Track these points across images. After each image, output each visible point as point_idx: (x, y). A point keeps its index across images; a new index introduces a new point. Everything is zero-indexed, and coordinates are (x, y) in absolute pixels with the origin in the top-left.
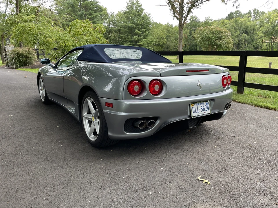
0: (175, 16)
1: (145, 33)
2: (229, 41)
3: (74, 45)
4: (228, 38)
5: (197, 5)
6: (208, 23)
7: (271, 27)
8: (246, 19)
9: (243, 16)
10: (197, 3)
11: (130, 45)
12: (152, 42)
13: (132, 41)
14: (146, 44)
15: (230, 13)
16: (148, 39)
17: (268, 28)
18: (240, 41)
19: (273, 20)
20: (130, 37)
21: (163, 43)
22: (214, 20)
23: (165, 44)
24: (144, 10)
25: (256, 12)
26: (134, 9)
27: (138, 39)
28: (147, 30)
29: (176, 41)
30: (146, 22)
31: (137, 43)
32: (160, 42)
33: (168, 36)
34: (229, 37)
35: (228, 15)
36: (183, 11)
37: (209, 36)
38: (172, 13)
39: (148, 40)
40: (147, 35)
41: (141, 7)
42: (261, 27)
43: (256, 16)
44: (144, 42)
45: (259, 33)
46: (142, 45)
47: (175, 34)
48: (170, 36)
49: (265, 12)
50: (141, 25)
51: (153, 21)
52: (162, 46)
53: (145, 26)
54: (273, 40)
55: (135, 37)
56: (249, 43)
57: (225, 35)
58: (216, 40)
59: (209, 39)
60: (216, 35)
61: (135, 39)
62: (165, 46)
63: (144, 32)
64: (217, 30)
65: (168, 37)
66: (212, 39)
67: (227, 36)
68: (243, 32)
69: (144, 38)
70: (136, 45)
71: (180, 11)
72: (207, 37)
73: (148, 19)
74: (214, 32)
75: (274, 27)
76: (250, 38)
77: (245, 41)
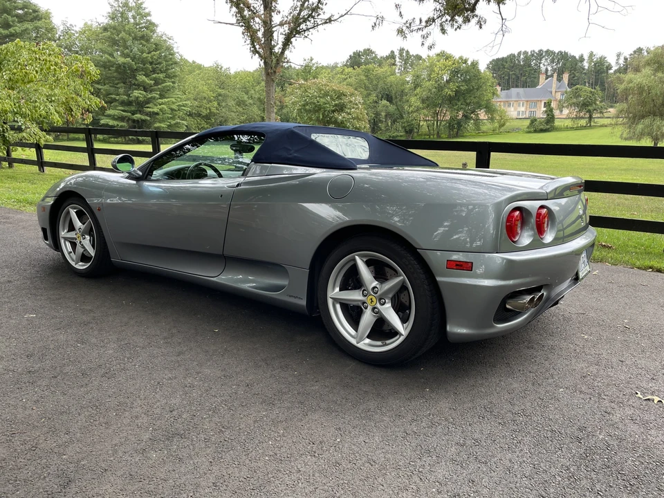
0: (255, 52)
1: (164, 85)
2: (359, 114)
3: (15, 110)
4: (358, 108)
5: (305, 31)
6: (310, 72)
7: (436, 88)
8: (386, 68)
9: (381, 62)
10: (303, 26)
11: (123, 111)
12: (183, 108)
13: (129, 103)
14: (169, 111)
15: (354, 53)
16: (173, 100)
17: (430, 90)
18: (377, 114)
19: (438, 74)
20: (121, 91)
21: (211, 112)
22: (321, 65)
23: (215, 115)
24: (157, 26)
25: (404, 54)
26: (129, 22)
27: (145, 97)
28: (168, 76)
29: (241, 109)
30: (165, 56)
31: (143, 107)
32: (202, 109)
33: (220, 95)
34: (360, 106)
35: (350, 56)
36: (271, 40)
37: (318, 102)
38: (249, 42)
39: (173, 103)
40: (168, 90)
41: (149, 18)
42: (415, 88)
43: (405, 63)
44: (163, 106)
45: (413, 99)
46: (157, 114)
47: (237, 90)
48: (225, 96)
49: (421, 57)
50: (151, 63)
51: (181, 56)
52: (207, 117)
53: (162, 67)
54: (439, 116)
55: (136, 93)
56: (394, 122)
57: (351, 102)
58: (333, 111)
59: (318, 109)
60: (334, 100)
61: (138, 98)
62: (216, 119)
63: (160, 81)
64: (334, 90)
65: (220, 98)
66: (324, 108)
67: (356, 104)
68: (382, 97)
69: (162, 96)
70: (141, 112)
71: (265, 41)
72: (314, 103)
73: (169, 49)
74: (329, 92)
75: (440, 88)
76: (396, 110)
77: (386, 116)
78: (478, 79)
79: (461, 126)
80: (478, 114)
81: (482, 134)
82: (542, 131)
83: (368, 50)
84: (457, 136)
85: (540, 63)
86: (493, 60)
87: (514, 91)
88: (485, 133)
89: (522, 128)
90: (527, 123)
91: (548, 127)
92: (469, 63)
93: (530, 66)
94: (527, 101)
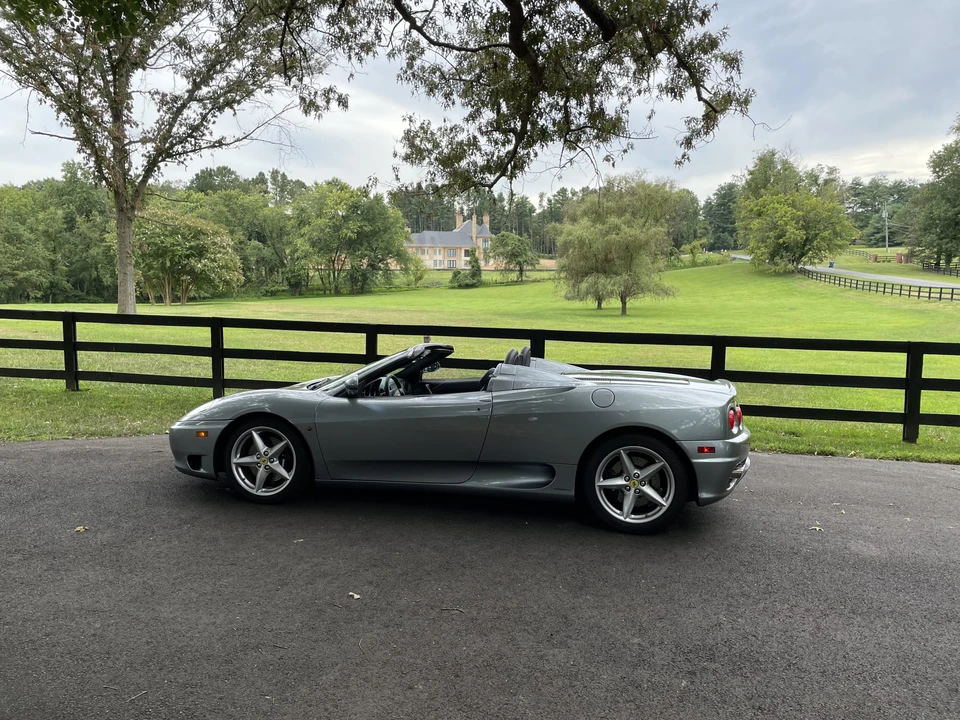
2: (229, 262)
4: (227, 253)
7: (330, 227)
8: (255, 196)
9: (246, 187)
15: (202, 172)
17: (322, 230)
18: (245, 259)
19: (331, 209)
25: (279, 178)
34: (230, 250)
35: (197, 175)
37: (162, 242)
38: (91, 163)
42: (301, 225)
43: (281, 190)
45: (299, 242)
49: (304, 184)
54: (336, 265)
56: (271, 271)
57: (215, 243)
58: (187, 257)
59: (161, 253)
60: (188, 241)
64: (187, 226)
66: (172, 251)
67: (223, 247)
68: (251, 236)
72: (156, 244)
74: (179, 229)
75: (337, 228)
76: (273, 254)
77: (257, 261)
78: (385, 218)
79: (367, 278)
80: (387, 263)
81: (393, 289)
82: (468, 287)
83: (225, 168)
84: (362, 291)
85: (454, 201)
87: (427, 234)
88: (398, 289)
89: (443, 282)
90: (449, 275)
91: (475, 281)
92: (372, 196)
93: (441, 203)
94: (444, 248)
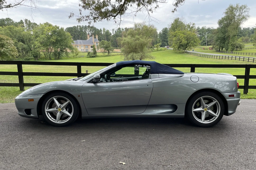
2: (13, 49)
4: (12, 46)
7: (46, 38)
8: (20, 28)
9: (16, 25)
17: (44, 39)
19: (46, 32)
25: (28, 22)
42: (36, 37)
43: (29, 26)
45: (36, 43)
49: (37, 24)
54: (49, 50)
56: (27, 52)
57: (7, 43)
67: (10, 44)
68: (19, 41)
75: (49, 38)
76: (27, 47)
77: (22, 49)
78: (65, 36)
79: (60, 54)
80: (66, 50)
81: (69, 58)
82: (93, 57)
83: (9, 19)
84: (59, 59)
85: (86, 31)
86: (67, 28)
87: (78, 41)
88: (70, 58)
89: (85, 56)
90: (87, 54)
91: (95, 55)
92: (60, 28)
93: (82, 31)
94: (84, 45)
